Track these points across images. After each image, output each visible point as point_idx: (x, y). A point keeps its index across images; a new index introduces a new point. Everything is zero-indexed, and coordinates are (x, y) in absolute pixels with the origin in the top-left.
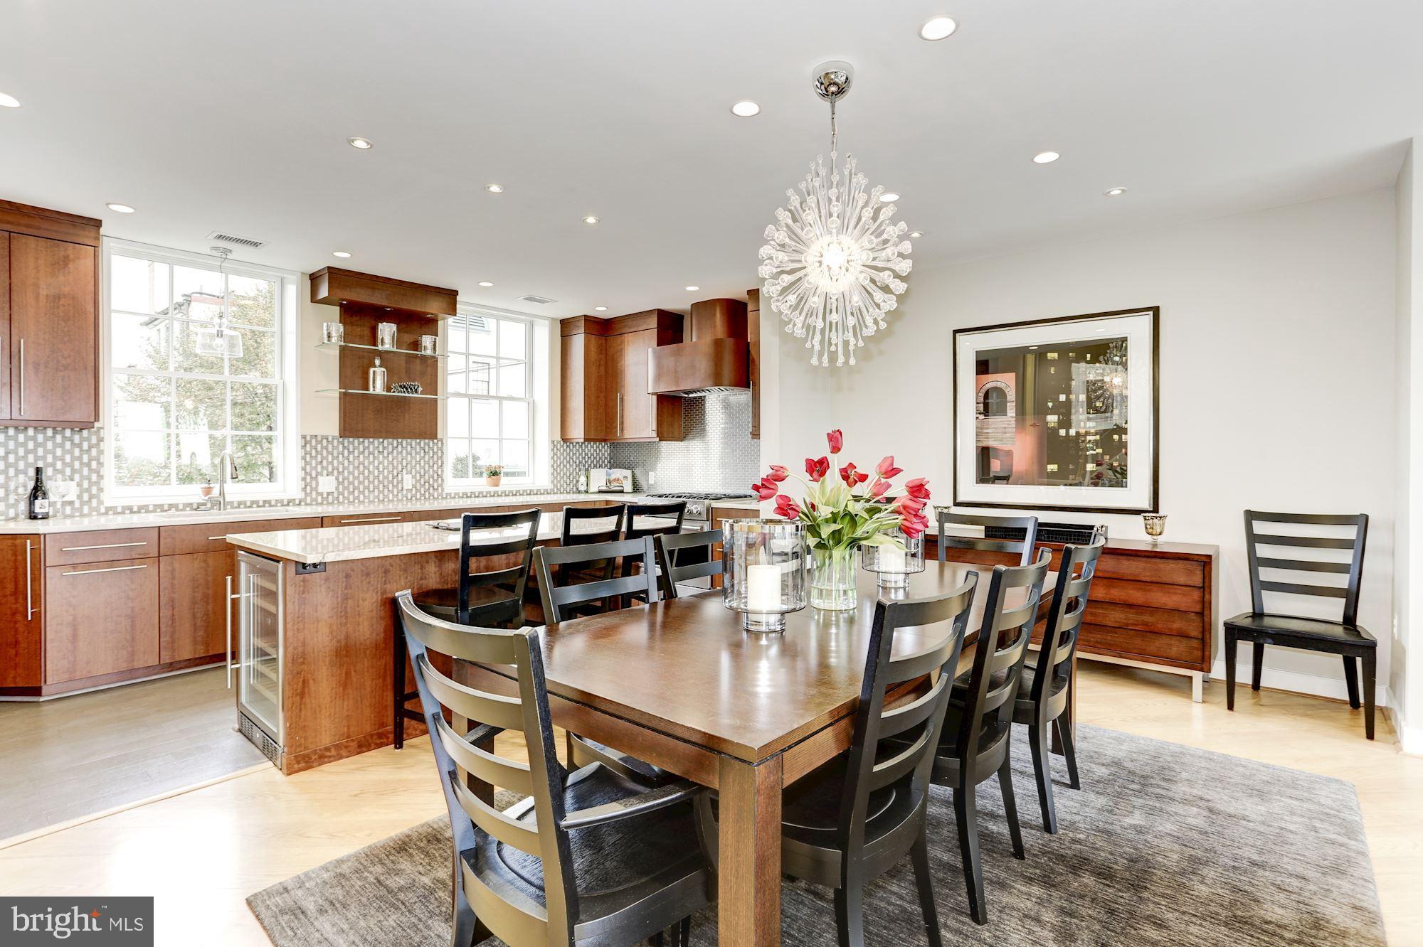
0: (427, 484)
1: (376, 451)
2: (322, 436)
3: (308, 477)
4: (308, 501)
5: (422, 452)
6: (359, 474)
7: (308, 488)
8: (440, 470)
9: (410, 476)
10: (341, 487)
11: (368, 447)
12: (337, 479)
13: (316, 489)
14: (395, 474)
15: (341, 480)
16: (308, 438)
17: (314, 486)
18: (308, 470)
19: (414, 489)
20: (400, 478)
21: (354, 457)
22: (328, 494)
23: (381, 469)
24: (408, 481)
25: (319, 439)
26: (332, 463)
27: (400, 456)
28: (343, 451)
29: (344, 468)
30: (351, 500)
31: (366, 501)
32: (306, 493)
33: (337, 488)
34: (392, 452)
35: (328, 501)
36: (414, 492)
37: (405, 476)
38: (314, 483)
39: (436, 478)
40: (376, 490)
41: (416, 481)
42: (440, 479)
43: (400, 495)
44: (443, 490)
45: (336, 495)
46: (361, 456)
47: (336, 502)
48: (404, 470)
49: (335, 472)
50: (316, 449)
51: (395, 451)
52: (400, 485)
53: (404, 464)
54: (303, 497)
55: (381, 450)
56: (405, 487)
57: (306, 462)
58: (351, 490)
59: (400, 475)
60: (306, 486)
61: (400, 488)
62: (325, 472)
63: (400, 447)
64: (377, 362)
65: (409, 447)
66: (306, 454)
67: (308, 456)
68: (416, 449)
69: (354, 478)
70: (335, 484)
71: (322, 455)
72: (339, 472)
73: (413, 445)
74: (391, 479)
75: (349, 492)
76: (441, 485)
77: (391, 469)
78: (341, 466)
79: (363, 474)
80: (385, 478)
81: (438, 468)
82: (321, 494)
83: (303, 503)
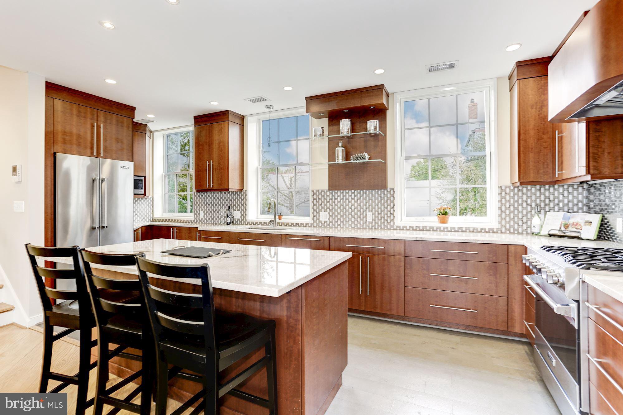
0: (383, 219)
1: (350, 198)
2: (322, 190)
3: (315, 212)
4: (315, 225)
5: (380, 198)
6: (340, 211)
7: (315, 218)
8: (392, 210)
9: (371, 213)
10: (331, 218)
11: (346, 195)
12: (329, 214)
13: (319, 219)
14: (362, 212)
15: (331, 214)
16: (315, 192)
17: (318, 217)
18: (315, 209)
19: (374, 222)
20: (365, 215)
21: (338, 201)
22: (325, 222)
23: (353, 209)
24: (370, 217)
25: (320, 191)
26: (326, 205)
27: (365, 201)
28: (332, 198)
29: (333, 208)
30: (336, 226)
31: (344, 227)
32: (314, 221)
33: (329, 219)
34: (360, 198)
35: (324, 226)
36: (374, 224)
37: (368, 213)
38: (318, 215)
39: (389, 215)
40: (350, 221)
41: (375, 216)
42: (392, 216)
43: (365, 225)
44: (394, 224)
45: (328, 223)
46: (342, 201)
47: (328, 226)
48: (367, 210)
49: (328, 210)
50: (319, 197)
51: (362, 198)
52: (365, 219)
53: (368, 206)
54: (313, 223)
55: (353, 197)
56: (368, 220)
57: (314, 204)
58: (336, 220)
59: (364, 213)
60: (314, 217)
61: (365, 221)
62: (323, 210)
63: (365, 195)
64: (340, 144)
65: (371, 195)
66: (314, 200)
67: (315, 201)
68: (375, 196)
69: (338, 213)
70: (328, 216)
71: (321, 200)
72: (330, 210)
73: (373, 194)
74: (359, 214)
75: (335, 221)
76: (393, 220)
77: (359, 209)
78: (331, 207)
79: (343, 211)
80: (355, 214)
81: (391, 209)
82: (321, 222)
83: (312, 226)
